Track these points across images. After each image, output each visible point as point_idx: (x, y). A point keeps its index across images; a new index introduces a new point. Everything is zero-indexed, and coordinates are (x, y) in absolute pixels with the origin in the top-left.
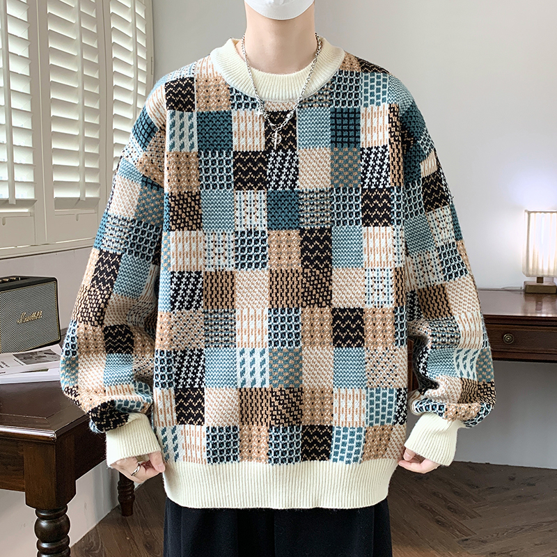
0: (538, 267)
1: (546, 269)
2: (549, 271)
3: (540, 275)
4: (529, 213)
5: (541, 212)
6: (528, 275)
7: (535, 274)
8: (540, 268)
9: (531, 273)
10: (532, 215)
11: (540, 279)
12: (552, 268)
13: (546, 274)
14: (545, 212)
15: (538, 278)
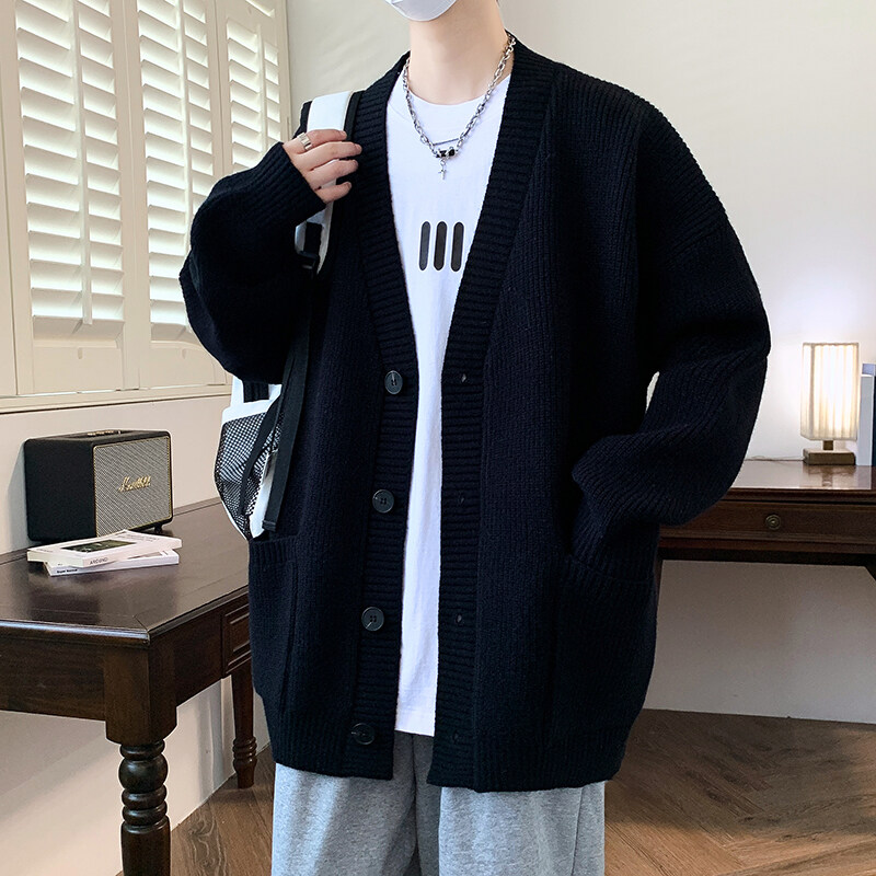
0: (826, 425)
1: (838, 429)
2: (843, 432)
3: (830, 437)
4: (813, 346)
5: (830, 344)
6: (812, 439)
7: (822, 435)
8: (830, 428)
9: (817, 435)
10: (817, 348)
11: (828, 445)
12: (847, 429)
13: (838, 435)
14: (835, 344)
15: (825, 442)
